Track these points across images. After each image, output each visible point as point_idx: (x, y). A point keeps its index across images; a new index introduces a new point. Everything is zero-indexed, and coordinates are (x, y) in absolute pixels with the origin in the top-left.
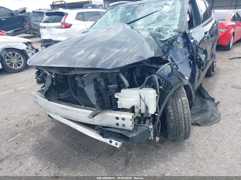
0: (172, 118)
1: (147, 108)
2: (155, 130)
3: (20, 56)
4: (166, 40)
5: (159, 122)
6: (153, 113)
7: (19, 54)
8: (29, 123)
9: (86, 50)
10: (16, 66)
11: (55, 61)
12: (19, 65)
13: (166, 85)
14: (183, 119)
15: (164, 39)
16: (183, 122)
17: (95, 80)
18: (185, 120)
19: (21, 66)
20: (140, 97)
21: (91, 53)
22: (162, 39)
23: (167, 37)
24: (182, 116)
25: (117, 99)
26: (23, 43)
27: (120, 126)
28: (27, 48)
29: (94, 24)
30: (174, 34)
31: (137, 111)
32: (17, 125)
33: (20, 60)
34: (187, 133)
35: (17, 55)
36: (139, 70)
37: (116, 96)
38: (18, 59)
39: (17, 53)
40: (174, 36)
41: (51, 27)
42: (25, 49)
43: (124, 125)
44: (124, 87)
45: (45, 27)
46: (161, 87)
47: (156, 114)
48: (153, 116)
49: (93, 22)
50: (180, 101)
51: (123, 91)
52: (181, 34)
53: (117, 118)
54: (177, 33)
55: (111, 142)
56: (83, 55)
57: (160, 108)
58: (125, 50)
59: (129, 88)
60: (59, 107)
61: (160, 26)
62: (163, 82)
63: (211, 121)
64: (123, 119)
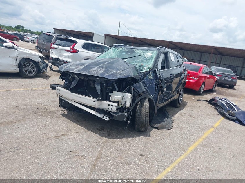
0: (139, 113)
1: (125, 103)
2: (128, 116)
3: (34, 66)
4: (143, 73)
5: (131, 113)
6: (128, 106)
7: (33, 64)
8: (46, 109)
9: (98, 68)
10: (29, 73)
11: (79, 71)
12: (32, 73)
13: (137, 92)
14: (144, 115)
15: (142, 72)
16: (144, 117)
17: (101, 83)
18: (145, 115)
19: (33, 74)
20: (123, 96)
21: (100, 70)
22: (141, 72)
23: (145, 71)
24: (144, 113)
25: (110, 96)
26: (39, 57)
27: (110, 110)
28: (41, 61)
29: (101, 54)
30: (148, 70)
31: (120, 104)
32: (38, 108)
33: (34, 69)
34: (146, 124)
35: (32, 65)
36: (125, 84)
37: (110, 94)
38: (32, 68)
39: (32, 63)
40: (148, 71)
41: (61, 50)
42: (39, 62)
43: (112, 109)
44: (115, 90)
45: (56, 49)
46: (134, 93)
47: (130, 108)
48: (128, 108)
49: (100, 54)
50: (144, 105)
51: (114, 92)
52: (153, 71)
53: (109, 105)
54: (150, 70)
55: (103, 117)
56: (96, 70)
57: (132, 105)
58: (119, 72)
59: (118, 91)
60: (76, 96)
61: (141, 64)
62: (136, 91)
63: (166, 127)
64: (112, 106)
